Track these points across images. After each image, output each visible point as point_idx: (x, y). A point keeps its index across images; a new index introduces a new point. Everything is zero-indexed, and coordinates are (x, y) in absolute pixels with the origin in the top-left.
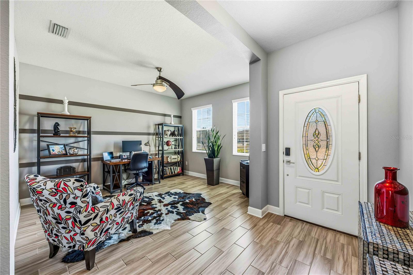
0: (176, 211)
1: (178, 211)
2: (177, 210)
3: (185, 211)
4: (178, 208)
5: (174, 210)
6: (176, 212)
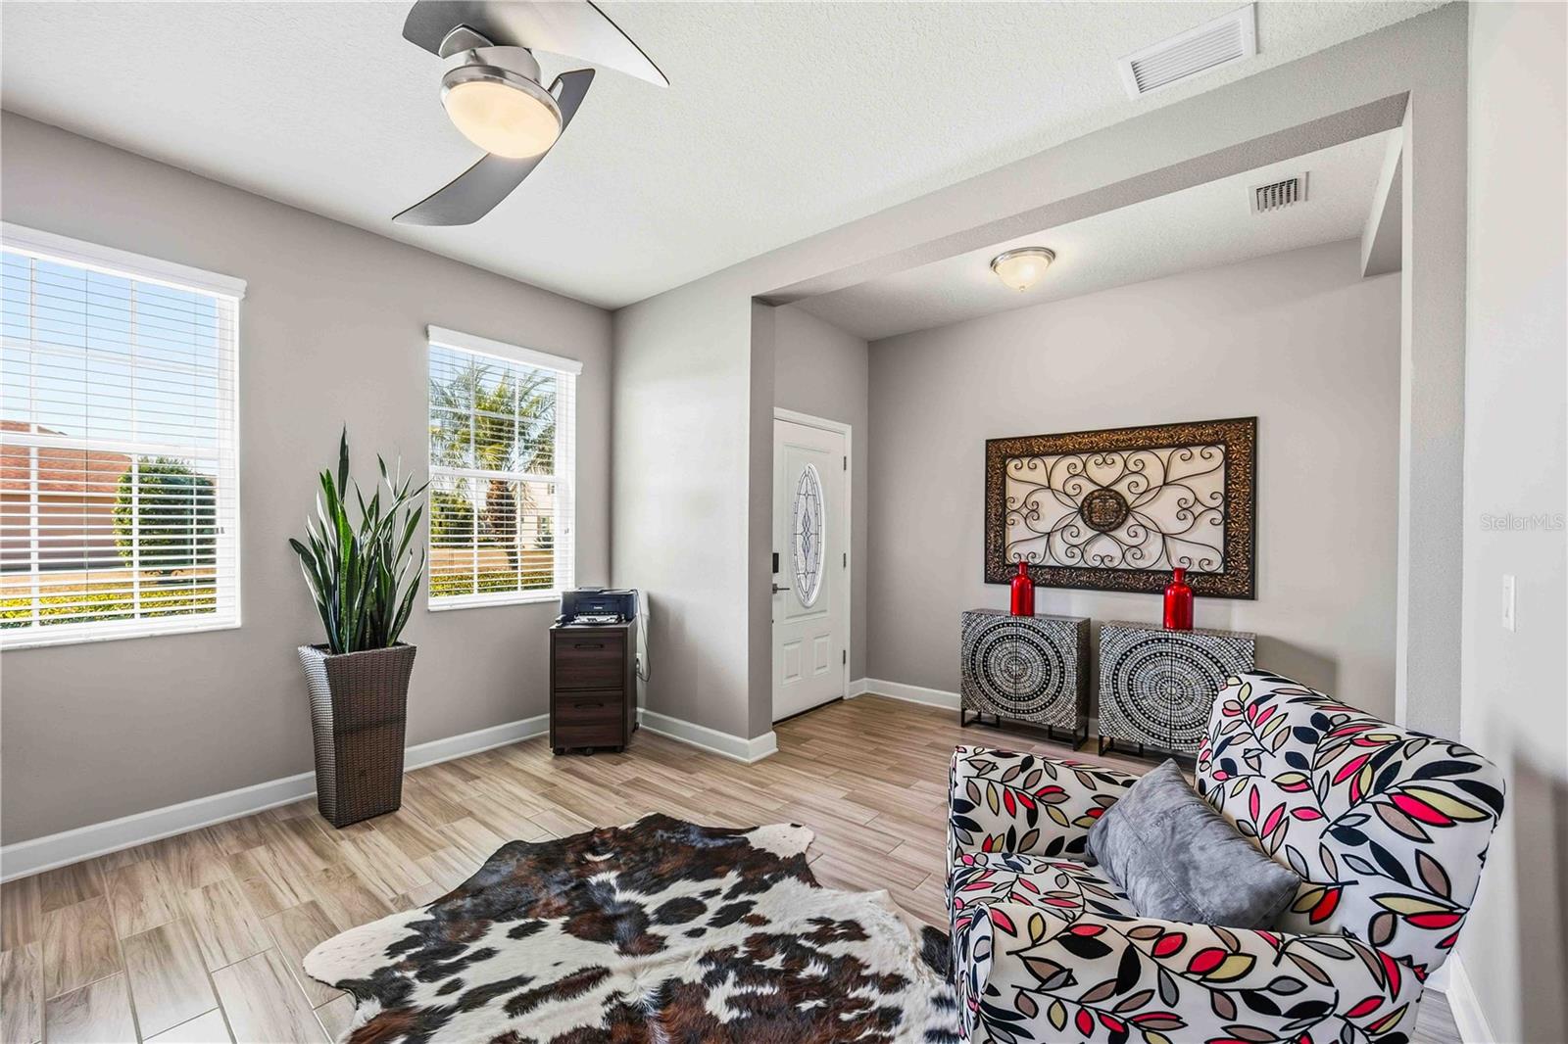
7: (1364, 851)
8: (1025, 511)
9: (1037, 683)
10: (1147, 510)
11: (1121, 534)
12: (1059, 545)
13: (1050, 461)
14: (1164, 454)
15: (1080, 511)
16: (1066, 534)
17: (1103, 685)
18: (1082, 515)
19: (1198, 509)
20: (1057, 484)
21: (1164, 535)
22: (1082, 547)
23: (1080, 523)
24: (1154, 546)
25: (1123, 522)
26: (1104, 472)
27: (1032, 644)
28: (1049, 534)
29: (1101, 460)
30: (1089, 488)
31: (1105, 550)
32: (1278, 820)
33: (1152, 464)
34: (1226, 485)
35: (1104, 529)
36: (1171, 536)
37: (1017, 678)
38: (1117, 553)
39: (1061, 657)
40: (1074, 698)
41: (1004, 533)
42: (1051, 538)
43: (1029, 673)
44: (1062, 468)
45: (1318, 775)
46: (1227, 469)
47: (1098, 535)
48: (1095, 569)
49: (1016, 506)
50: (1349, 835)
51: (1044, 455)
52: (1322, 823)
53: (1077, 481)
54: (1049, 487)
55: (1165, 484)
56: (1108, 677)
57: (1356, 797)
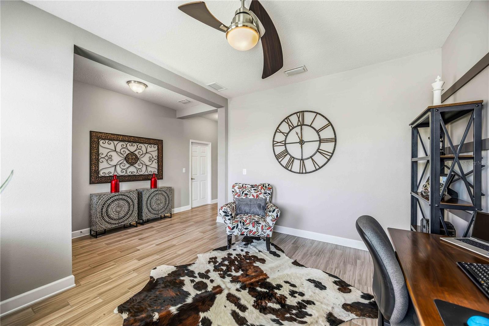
0: (196, 277)
1: (192, 278)
2: (195, 279)
3: (182, 278)
4: (193, 284)
5: (198, 279)
6: (195, 275)
7: (267, 194)
8: (106, 158)
9: (126, 212)
10: (142, 159)
11: (136, 165)
12: (119, 169)
13: (116, 142)
14: (146, 145)
15: (125, 159)
16: (121, 166)
17: (144, 206)
18: (126, 160)
19: (153, 159)
20: (118, 150)
21: (146, 165)
22: (126, 169)
23: (125, 162)
24: (144, 169)
25: (137, 162)
26: (132, 148)
27: (124, 200)
28: (116, 166)
29: (131, 145)
30: (128, 152)
31: (132, 170)
32: (257, 196)
33: (143, 147)
34: (158, 154)
35: (132, 164)
36: (147, 165)
37: (119, 212)
38: (135, 171)
39: (133, 201)
40: (137, 212)
41: (98, 166)
42: (116, 167)
43: (123, 210)
44: (119, 145)
45: (259, 190)
46: (158, 151)
47: (130, 166)
48: (129, 176)
49: (103, 156)
50: (265, 193)
51: (114, 140)
52: (262, 194)
53: (124, 150)
54: (115, 151)
55: (146, 153)
56: (145, 203)
57: (264, 190)
